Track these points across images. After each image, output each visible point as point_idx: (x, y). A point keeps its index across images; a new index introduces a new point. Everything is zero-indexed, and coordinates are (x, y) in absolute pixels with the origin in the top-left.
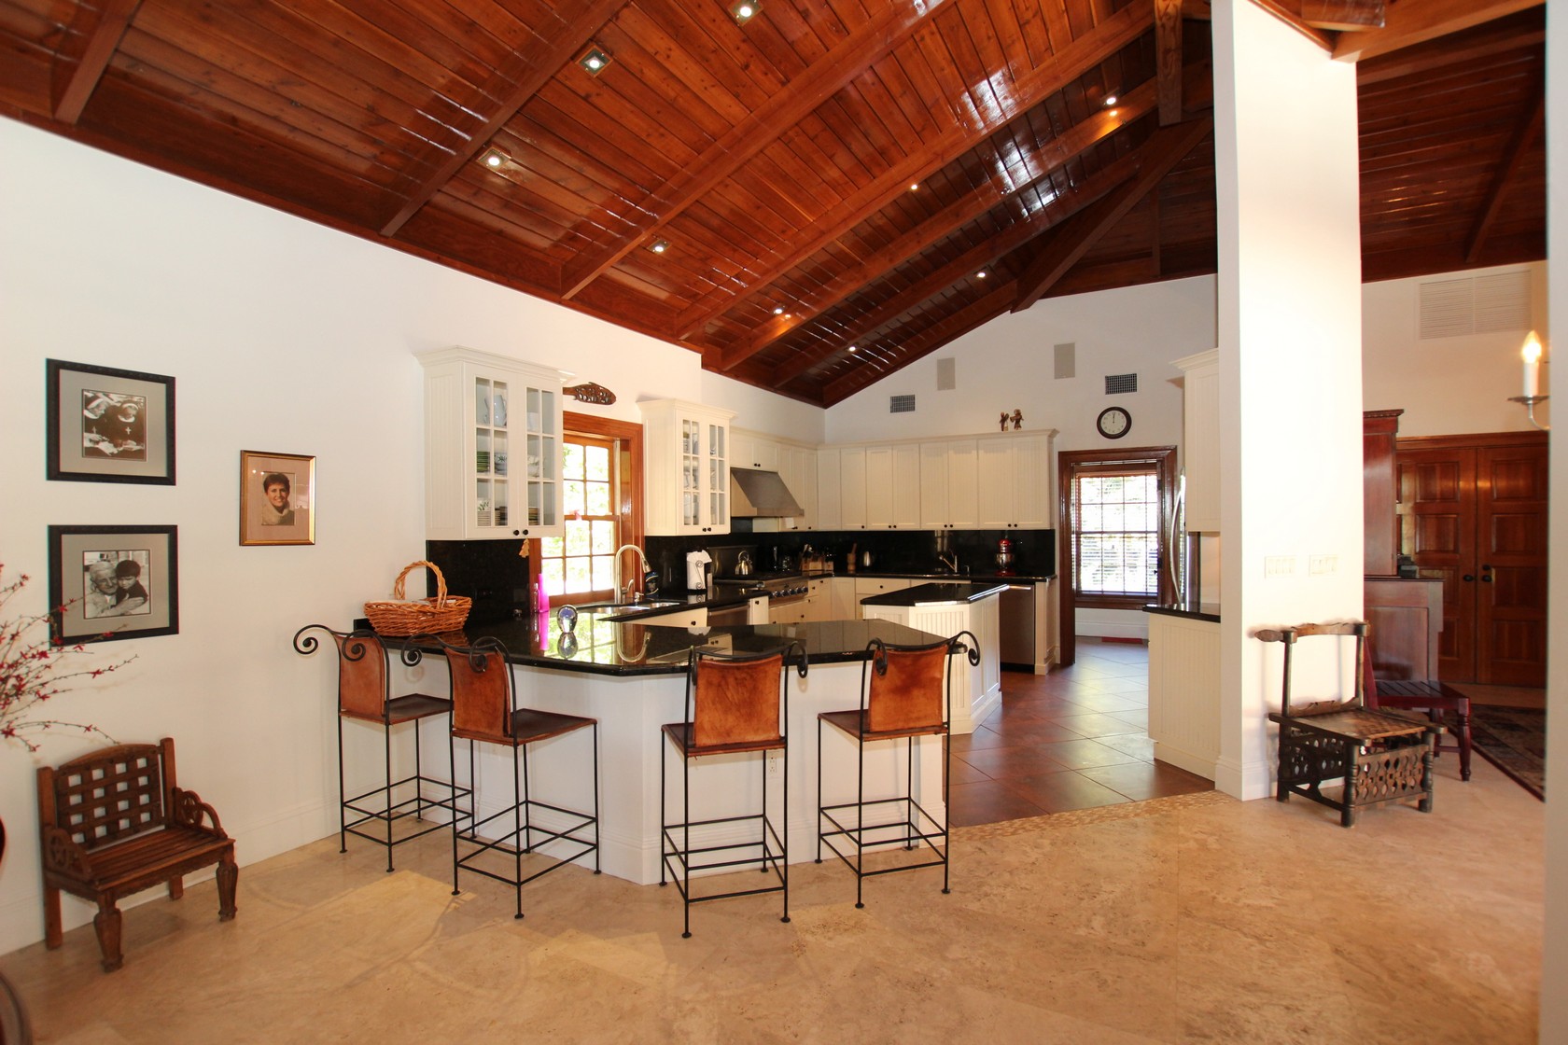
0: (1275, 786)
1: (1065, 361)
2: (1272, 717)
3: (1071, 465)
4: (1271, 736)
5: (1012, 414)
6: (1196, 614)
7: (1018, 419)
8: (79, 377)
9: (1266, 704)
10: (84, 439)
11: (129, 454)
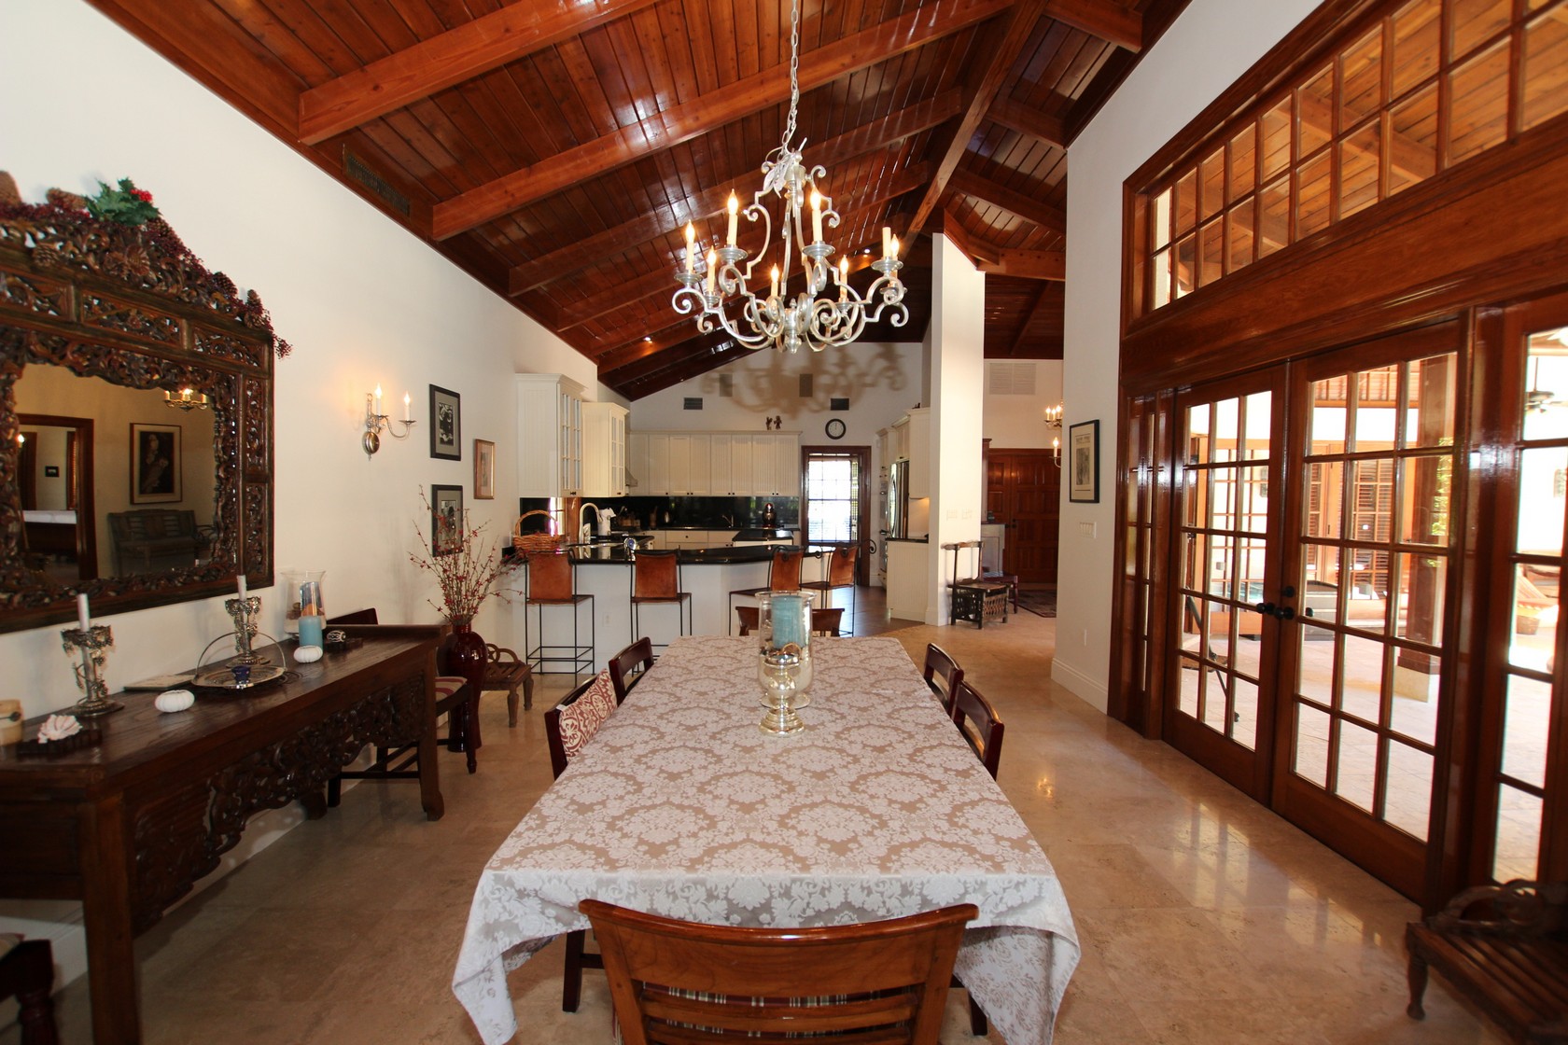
0: (950, 619)
2: (949, 586)
3: (808, 453)
4: (948, 596)
5: (774, 419)
6: (918, 540)
7: (778, 422)
8: (438, 394)
9: (947, 581)
10: (439, 432)
11: (450, 442)
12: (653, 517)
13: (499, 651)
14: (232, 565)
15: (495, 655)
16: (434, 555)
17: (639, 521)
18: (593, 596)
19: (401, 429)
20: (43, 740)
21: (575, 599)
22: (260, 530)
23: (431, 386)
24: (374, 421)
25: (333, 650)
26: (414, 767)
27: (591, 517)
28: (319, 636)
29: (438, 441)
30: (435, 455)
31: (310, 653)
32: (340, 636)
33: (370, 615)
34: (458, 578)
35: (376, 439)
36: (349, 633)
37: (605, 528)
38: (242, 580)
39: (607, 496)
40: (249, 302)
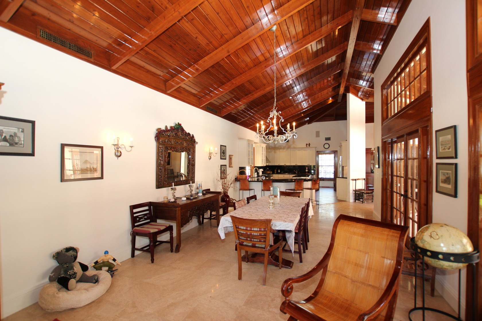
0: (354, 200)
1: (318, 134)
2: (354, 191)
3: (318, 153)
4: (354, 194)
6: (343, 178)
7: (309, 145)
8: (222, 147)
9: (353, 189)
10: (222, 154)
11: (224, 156)
12: (275, 171)
13: (233, 200)
14: (189, 180)
15: (232, 201)
16: (221, 179)
17: (272, 172)
18: (254, 189)
19: (215, 155)
20: (171, 201)
21: (250, 190)
22: (193, 174)
23: (221, 145)
24: (210, 153)
25: (204, 194)
26: (216, 218)
27: (256, 171)
28: (201, 192)
29: (222, 156)
30: (221, 159)
31: (200, 194)
32: (205, 192)
33: (209, 190)
34: (225, 184)
35: (211, 157)
36: (206, 192)
37: (261, 174)
38: (191, 182)
39: (260, 166)
40: (192, 136)
